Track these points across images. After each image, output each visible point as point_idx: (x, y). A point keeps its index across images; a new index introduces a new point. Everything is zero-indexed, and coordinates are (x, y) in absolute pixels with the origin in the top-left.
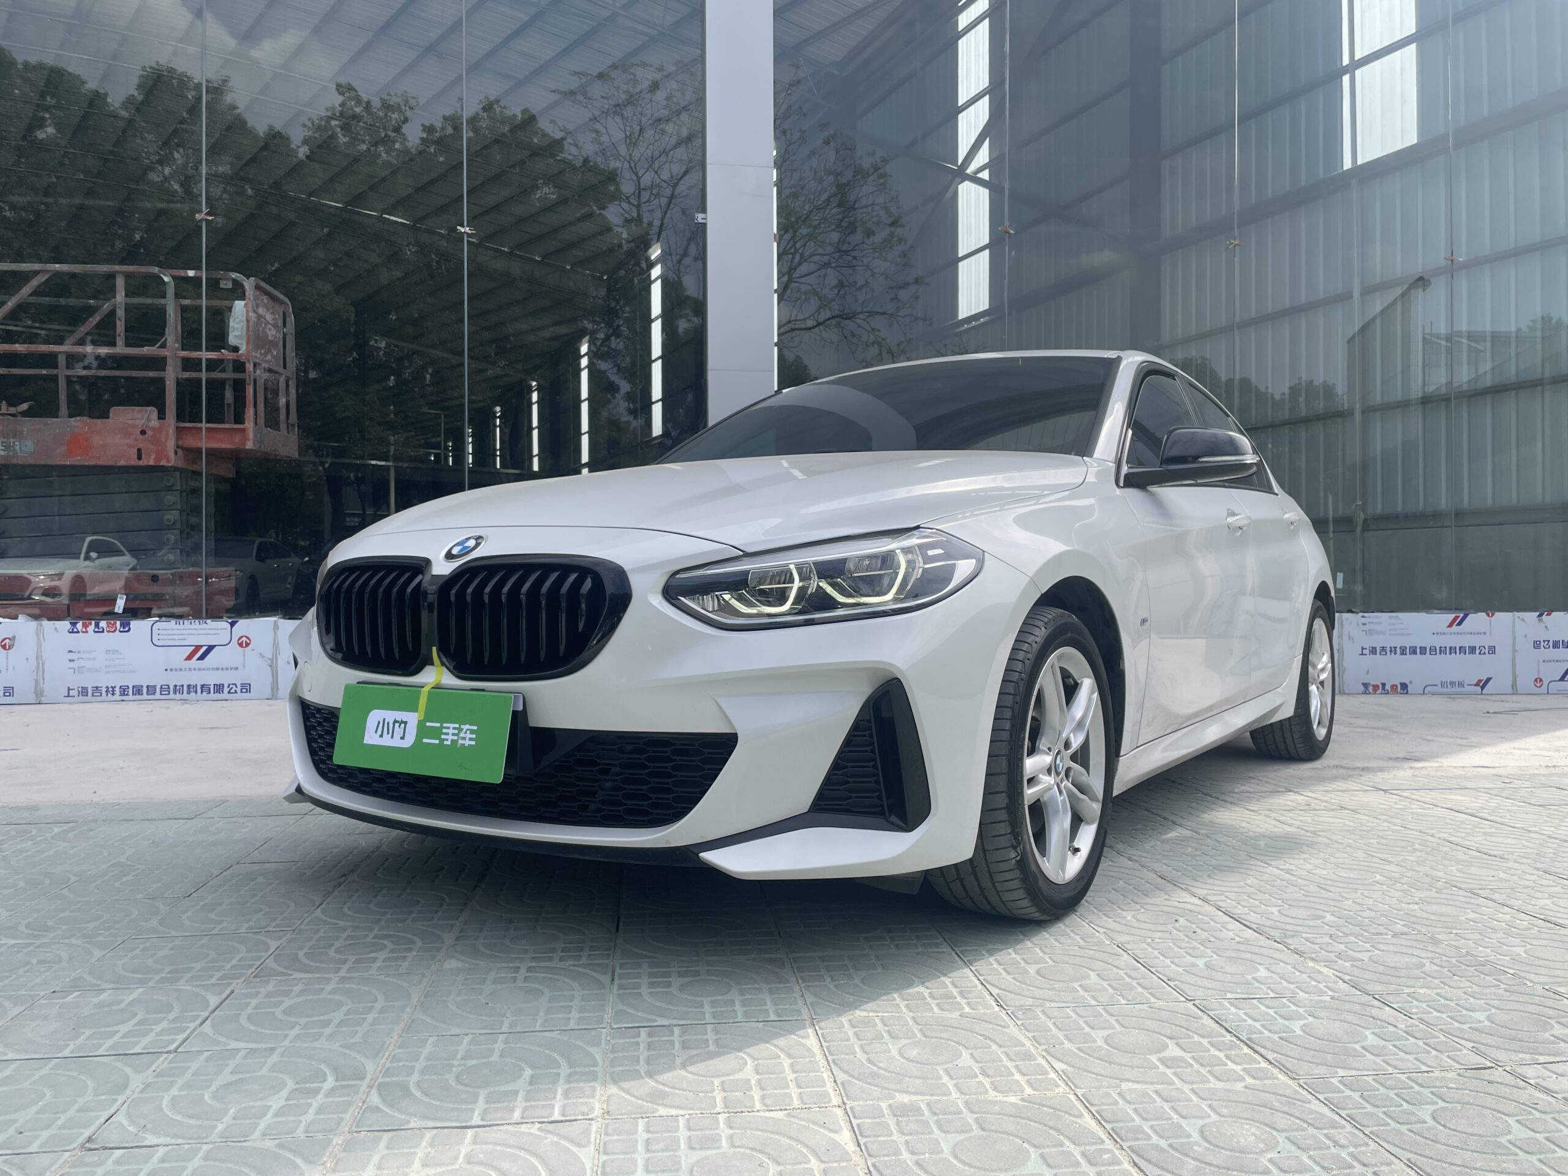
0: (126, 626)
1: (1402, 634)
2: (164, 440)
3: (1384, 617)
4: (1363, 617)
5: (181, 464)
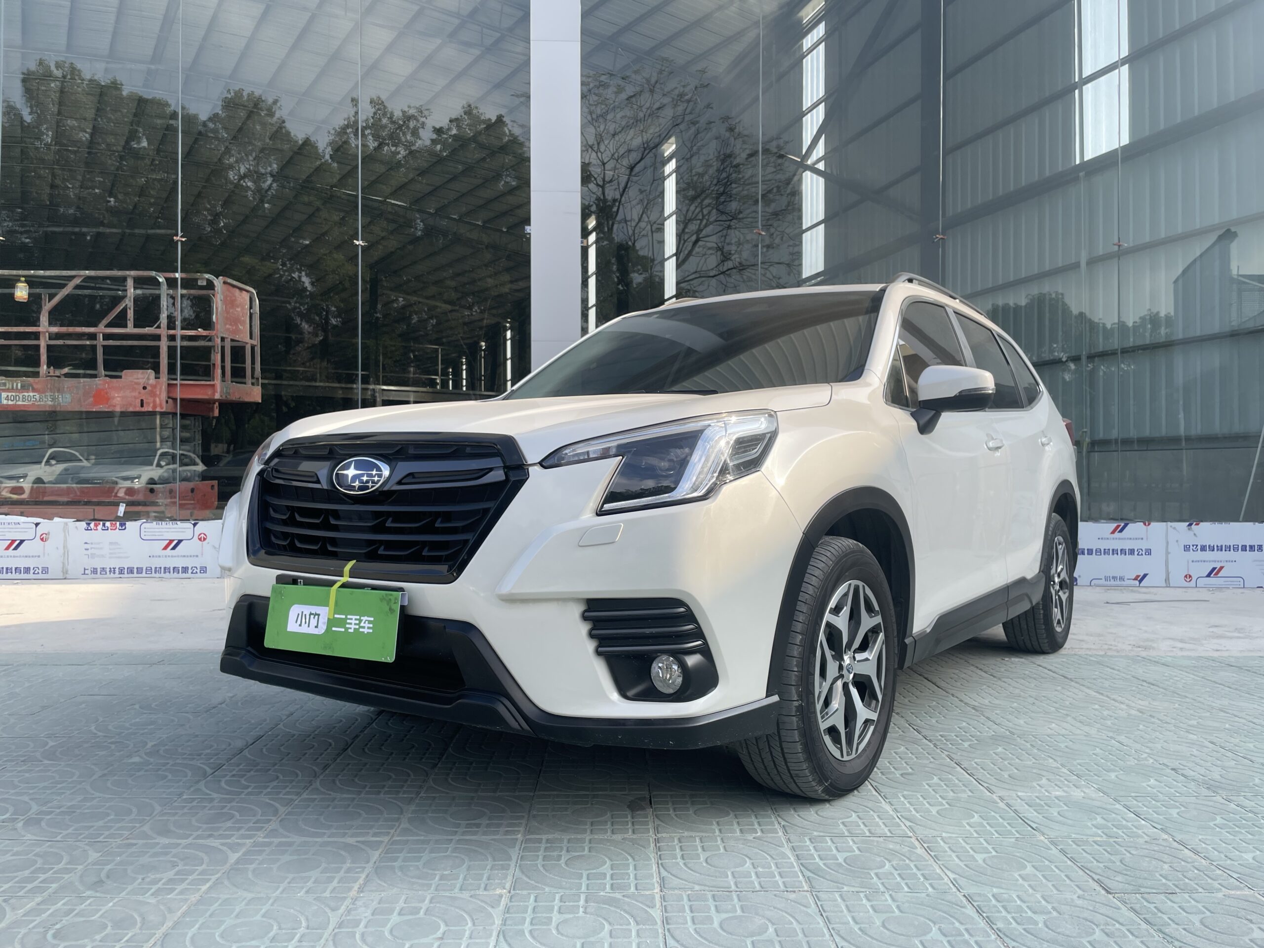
0: (123, 526)
2: (158, 393)
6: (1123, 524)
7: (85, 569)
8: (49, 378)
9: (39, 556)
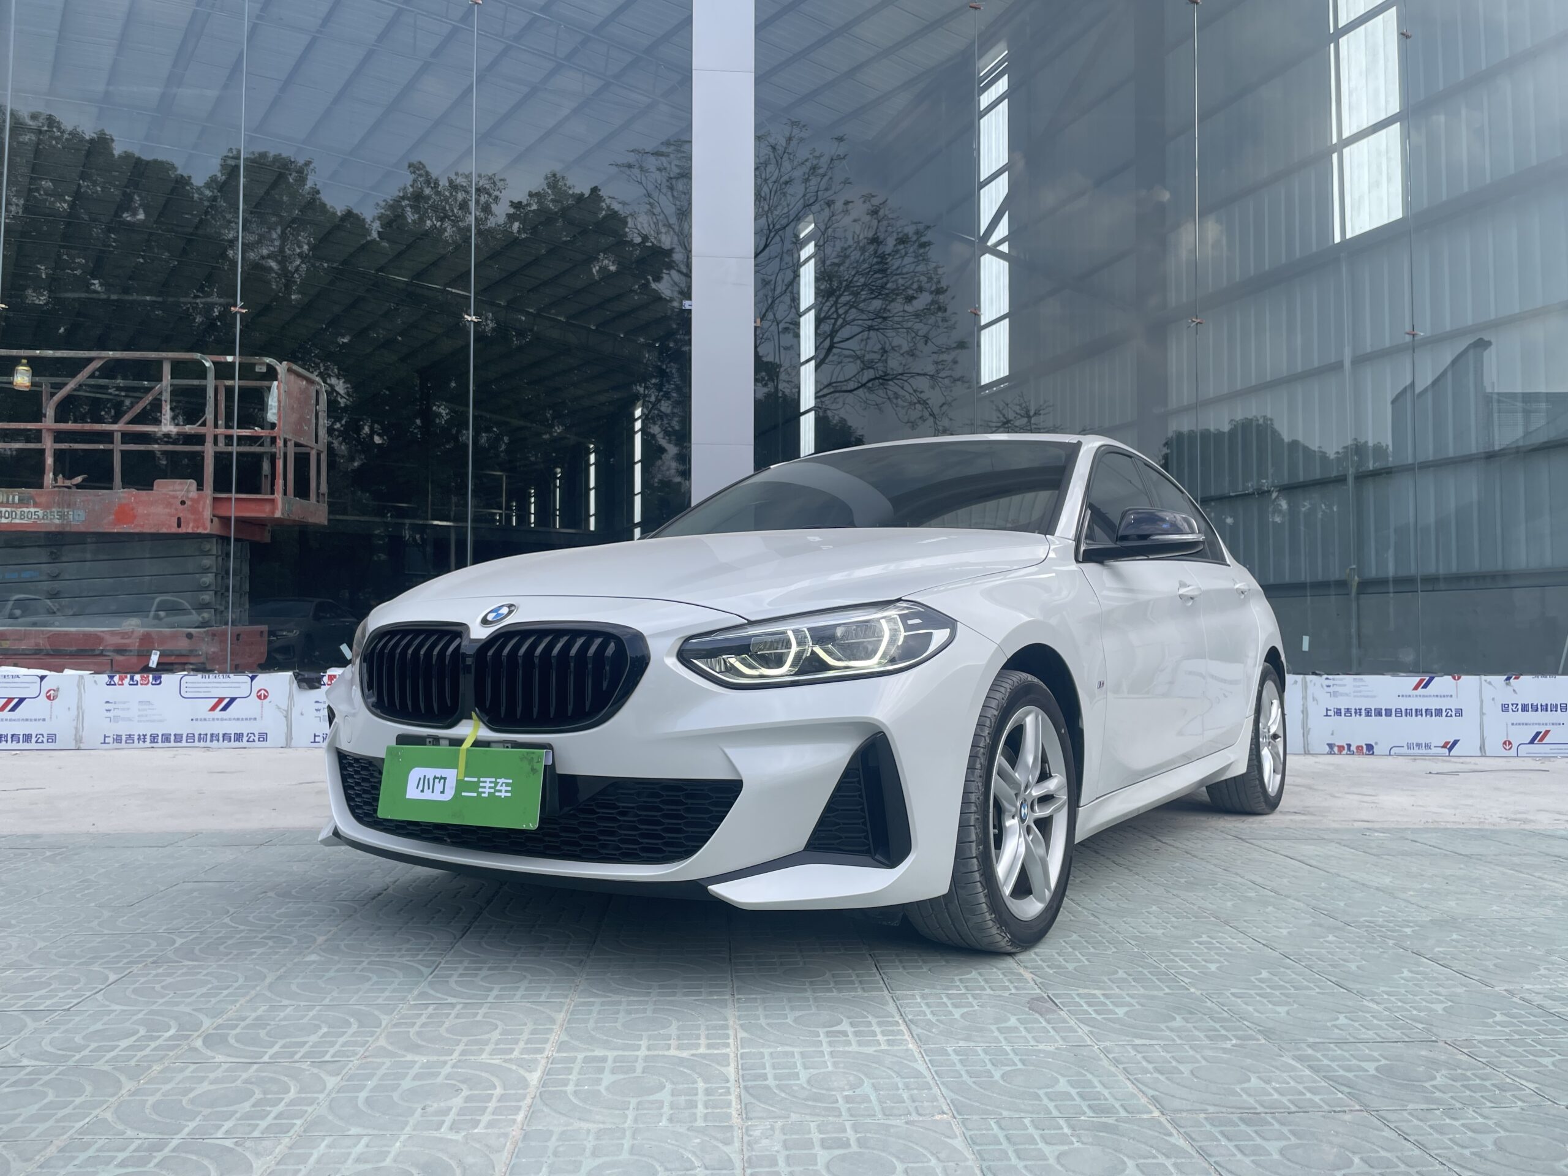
0: (157, 680)
1: (1367, 697)
2: (201, 510)
3: (1348, 679)
4: (1327, 679)
5: (214, 532)
6: (1427, 678)
7: (105, 737)
8: (56, 489)
9: (44, 720)
